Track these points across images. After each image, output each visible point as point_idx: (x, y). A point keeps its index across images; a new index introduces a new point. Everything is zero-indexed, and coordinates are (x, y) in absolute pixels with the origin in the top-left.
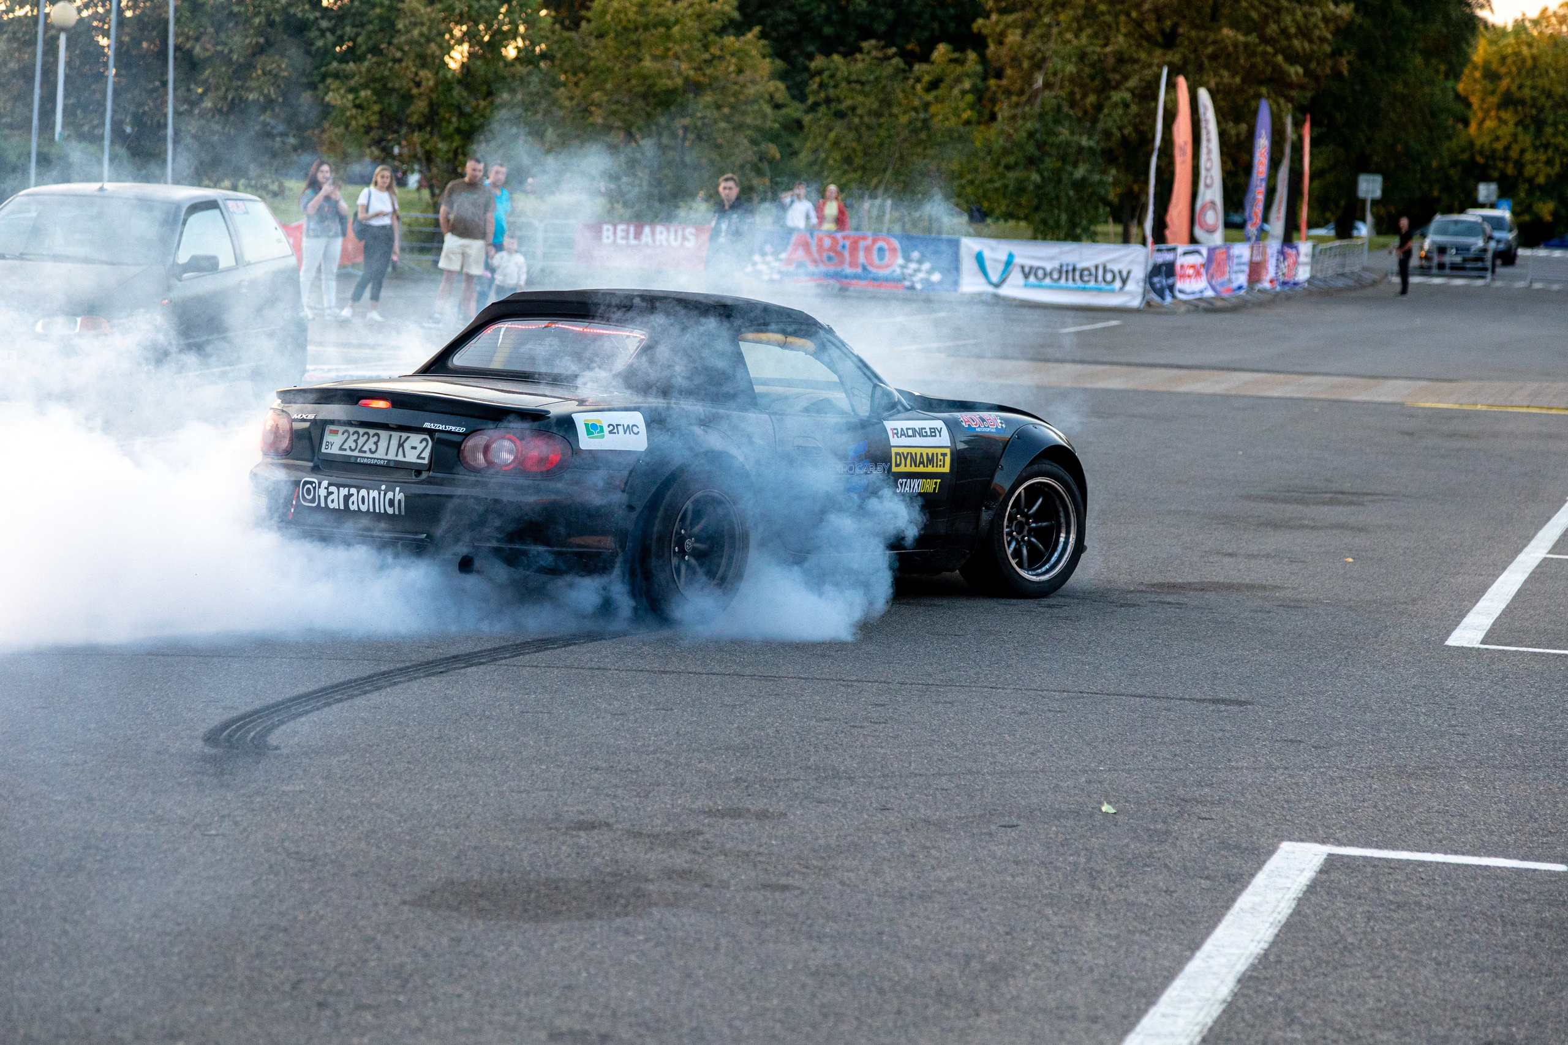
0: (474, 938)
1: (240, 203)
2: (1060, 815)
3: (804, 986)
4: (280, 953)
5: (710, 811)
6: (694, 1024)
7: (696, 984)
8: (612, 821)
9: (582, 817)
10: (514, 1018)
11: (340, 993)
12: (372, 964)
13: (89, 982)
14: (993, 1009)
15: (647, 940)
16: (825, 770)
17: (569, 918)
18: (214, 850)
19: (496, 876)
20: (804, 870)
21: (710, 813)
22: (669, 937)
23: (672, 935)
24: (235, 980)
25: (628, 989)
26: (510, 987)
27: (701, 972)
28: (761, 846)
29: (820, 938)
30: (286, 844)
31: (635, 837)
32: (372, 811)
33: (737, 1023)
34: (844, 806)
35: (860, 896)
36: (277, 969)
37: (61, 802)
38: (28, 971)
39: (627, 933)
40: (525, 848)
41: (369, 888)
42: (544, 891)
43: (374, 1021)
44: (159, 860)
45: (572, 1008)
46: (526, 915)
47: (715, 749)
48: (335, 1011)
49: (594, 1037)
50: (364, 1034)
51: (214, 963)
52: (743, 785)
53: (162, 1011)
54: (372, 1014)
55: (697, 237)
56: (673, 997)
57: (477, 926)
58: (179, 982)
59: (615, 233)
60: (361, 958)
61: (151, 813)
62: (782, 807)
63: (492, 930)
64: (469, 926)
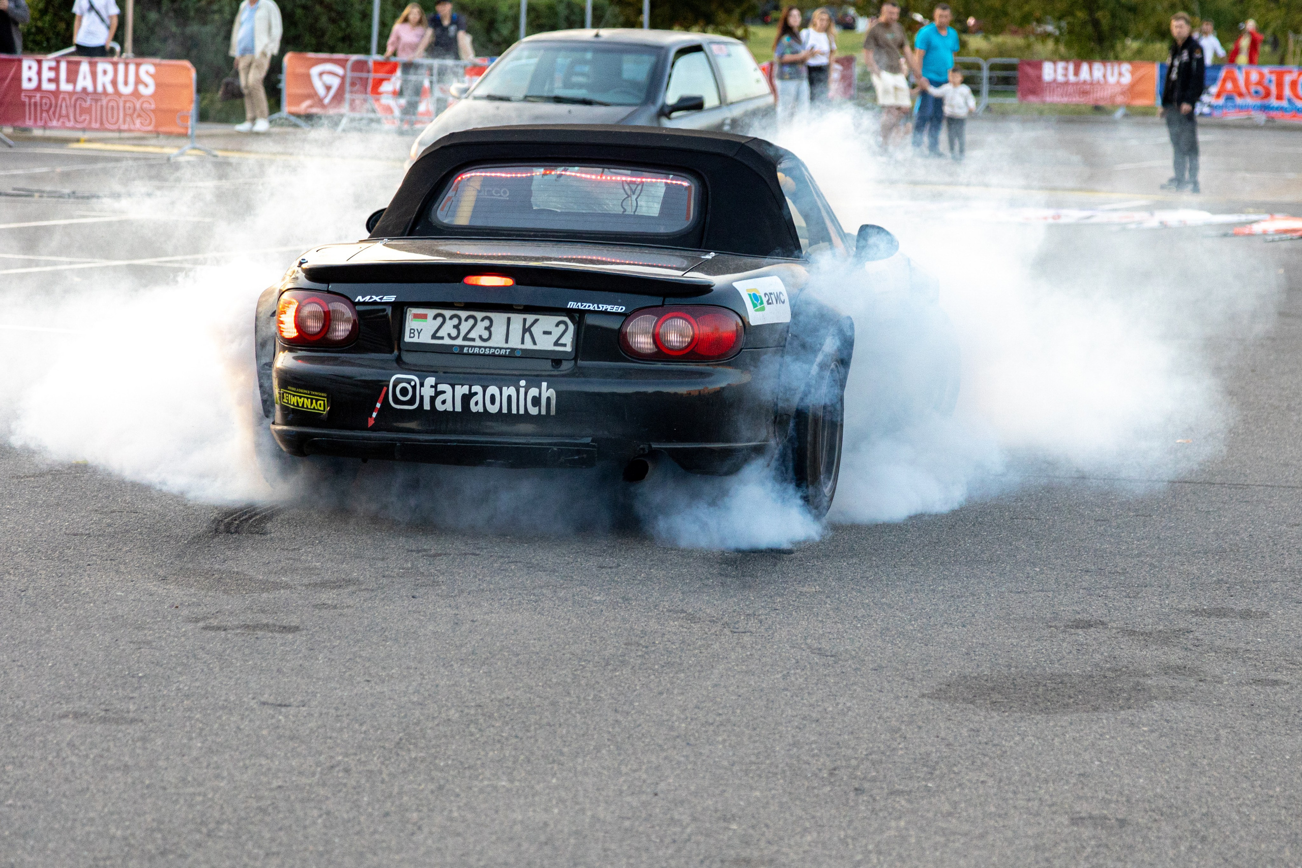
0: (990, 729)
1: (723, 47)
4: (815, 742)
5: (1197, 610)
6: (1204, 810)
7: (1202, 773)
8: (1105, 619)
9: (1078, 617)
10: (1036, 803)
11: (874, 780)
12: (900, 752)
13: (644, 767)
15: (1152, 731)
17: (1077, 710)
18: (743, 647)
19: (1005, 671)
20: (1291, 666)
21: (1196, 612)
22: (1172, 728)
23: (1175, 726)
24: (777, 767)
25: (1139, 777)
26: (1029, 774)
27: (1205, 762)
28: (1248, 643)
30: (809, 641)
31: (1129, 635)
32: (884, 610)
33: (1244, 809)
36: (813, 756)
37: (600, 602)
38: (588, 758)
39: (1132, 724)
40: (1029, 646)
41: (889, 682)
42: (1050, 685)
43: (909, 806)
44: (695, 656)
45: (1089, 794)
46: (1036, 707)
47: (1195, 553)
48: (871, 796)
49: (1113, 821)
50: (900, 818)
51: (756, 751)
52: (1225, 587)
53: (714, 796)
54: (905, 799)
55: (1132, 73)
56: (1182, 785)
57: (992, 717)
58: (726, 768)
59: (1055, 71)
60: (889, 747)
61: (683, 611)
62: (1263, 607)
63: (1007, 722)
64: (985, 717)
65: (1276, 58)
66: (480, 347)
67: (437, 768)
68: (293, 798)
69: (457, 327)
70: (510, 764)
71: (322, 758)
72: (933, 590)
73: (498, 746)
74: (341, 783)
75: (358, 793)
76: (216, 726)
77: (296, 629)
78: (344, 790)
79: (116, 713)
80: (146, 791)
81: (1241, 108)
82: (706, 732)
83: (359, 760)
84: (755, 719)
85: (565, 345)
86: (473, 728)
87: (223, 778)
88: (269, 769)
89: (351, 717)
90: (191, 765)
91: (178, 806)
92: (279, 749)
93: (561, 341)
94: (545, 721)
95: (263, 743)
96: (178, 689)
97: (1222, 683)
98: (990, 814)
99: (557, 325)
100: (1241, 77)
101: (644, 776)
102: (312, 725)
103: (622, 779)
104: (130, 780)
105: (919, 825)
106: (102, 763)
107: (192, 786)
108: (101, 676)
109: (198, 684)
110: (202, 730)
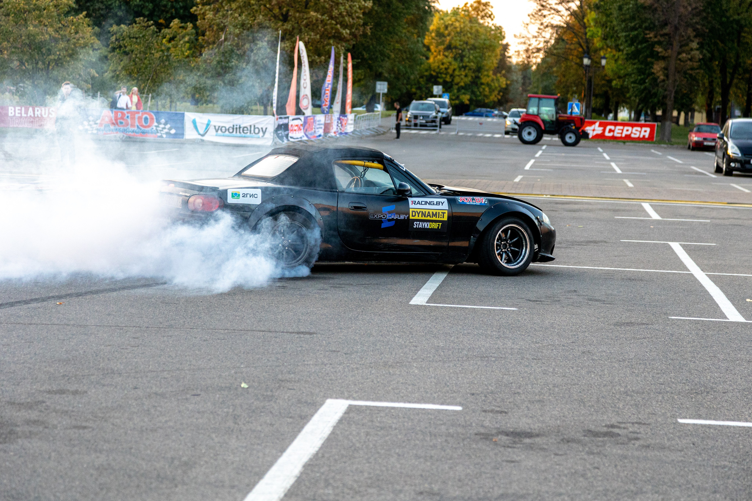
2: (221, 389)
3: (92, 475)
6: (36, 495)
7: (39, 476)
8: (1, 397)
14: (184, 483)
15: (15, 455)
16: (107, 370)
20: (95, 419)
21: (49, 392)
22: (26, 453)
23: (28, 452)
27: (41, 470)
28: (74, 407)
29: (101, 452)
31: (11, 405)
33: (58, 494)
34: (116, 387)
35: (122, 431)
39: (5, 451)
47: (53, 361)
52: (67, 378)
59: (15, 111)
62: (85, 388)
81: (112, 131)
97: (56, 428)
100: (112, 115)
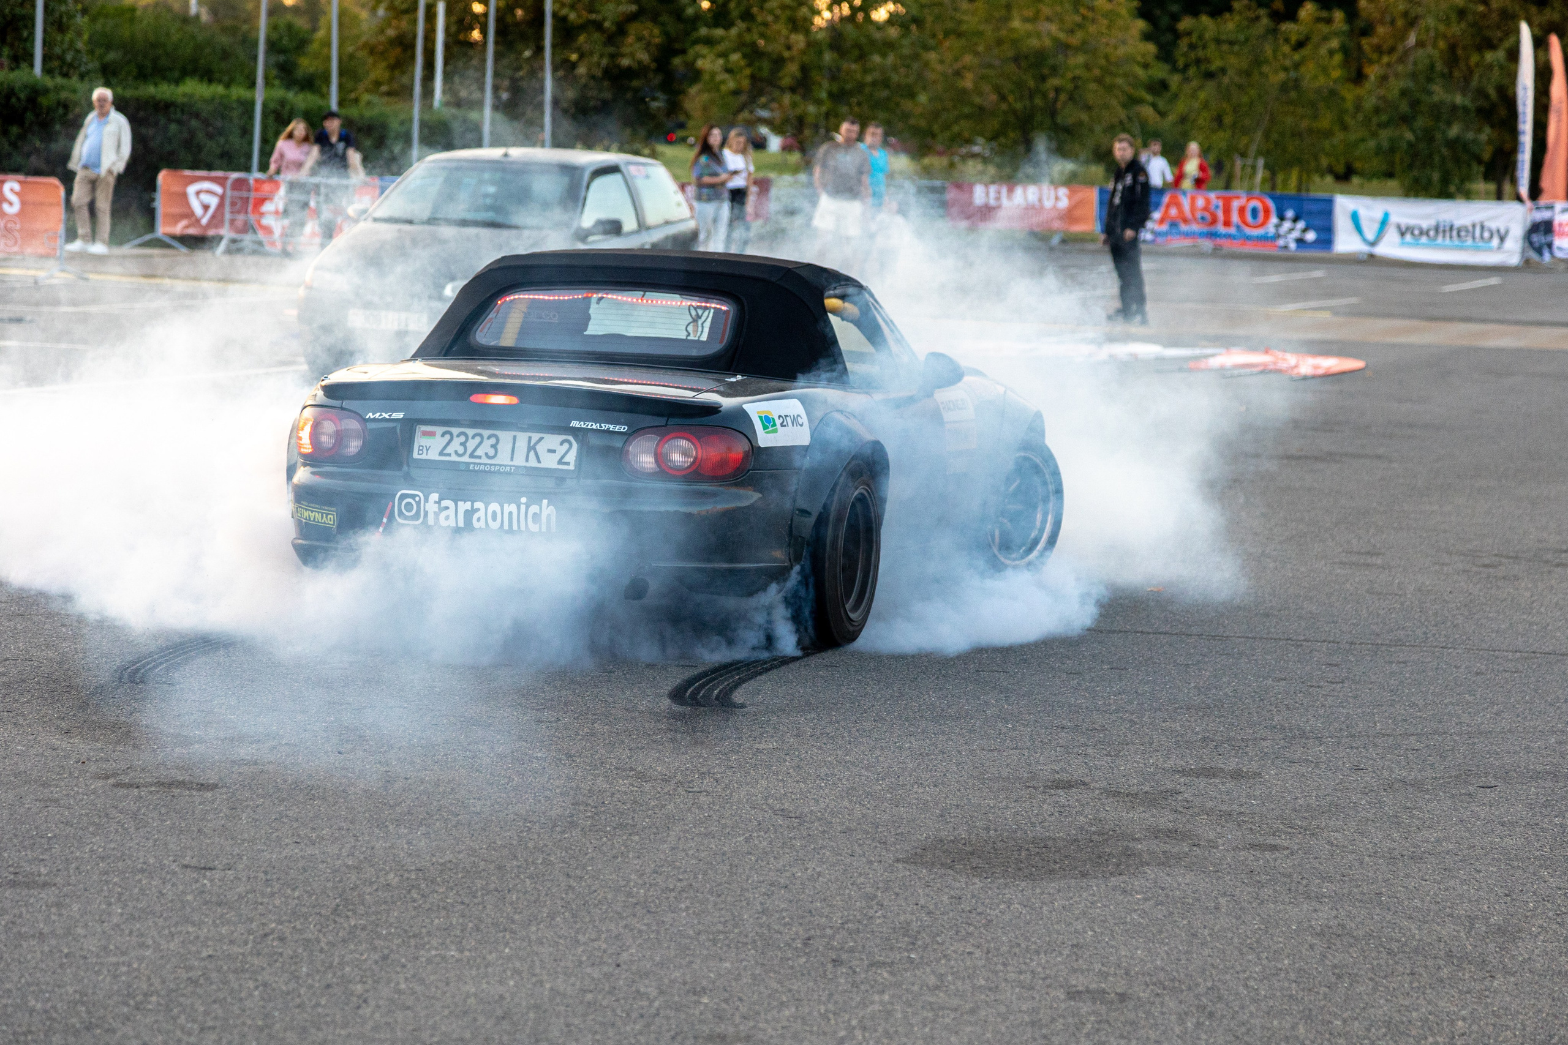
0: (973, 896)
2: (1536, 776)
3: (1312, 947)
4: (785, 910)
5: (1184, 770)
6: (1209, 984)
7: (1203, 944)
8: (1087, 780)
9: (1057, 776)
10: (1029, 976)
11: (852, 950)
12: (878, 921)
13: (603, 936)
14: (1507, 972)
15: (1146, 899)
16: (1291, 730)
17: (1064, 877)
18: (700, 808)
19: (983, 834)
20: (1289, 830)
21: (1183, 772)
22: (1167, 896)
23: (1171, 894)
24: (746, 936)
25: (1137, 948)
26: (1019, 945)
27: (1206, 932)
28: (1241, 805)
29: (1319, 898)
30: (770, 801)
31: (1114, 796)
32: (848, 768)
33: (1252, 983)
34: (1317, 765)
35: (1351, 857)
36: (785, 925)
37: (542, 758)
38: (542, 926)
39: (1124, 892)
40: (1007, 807)
41: (860, 845)
42: (1034, 850)
43: (891, 979)
44: (649, 817)
45: (1084, 967)
46: (1020, 873)
47: (1176, 709)
48: (851, 968)
49: (1113, 995)
50: (883, 992)
51: (722, 919)
52: (1212, 745)
53: (681, 967)
54: (888, 972)
55: (1070, 197)
56: (1183, 957)
57: (974, 884)
58: (691, 938)
59: (987, 194)
60: (865, 915)
61: (632, 769)
62: (1255, 766)
63: (990, 888)
64: (966, 883)
65: (1221, 182)
66: (485, 464)
67: (379, 936)
68: (225, 968)
69: (463, 444)
70: (458, 933)
71: (254, 925)
72: (900, 748)
73: (444, 913)
74: (275, 953)
75: (296, 963)
76: (136, 891)
77: (214, 787)
78: (281, 960)
79: (26, 876)
80: (65, 961)
81: (1187, 235)
82: (668, 898)
83: (294, 928)
84: (720, 884)
85: (568, 464)
86: (414, 894)
87: (148, 947)
88: (198, 937)
89: (281, 882)
90: (113, 933)
91: (101, 978)
92: (207, 916)
93: (565, 460)
94: (492, 886)
95: (188, 910)
96: (92, 851)
97: (1217, 848)
98: (980, 987)
99: (562, 444)
100: (1186, 203)
101: (604, 946)
102: (241, 889)
103: (580, 949)
104: (46, 949)
105: (904, 999)
106: (15, 930)
107: (115, 955)
108: (7, 837)
109: (112, 845)
110: (121, 894)
